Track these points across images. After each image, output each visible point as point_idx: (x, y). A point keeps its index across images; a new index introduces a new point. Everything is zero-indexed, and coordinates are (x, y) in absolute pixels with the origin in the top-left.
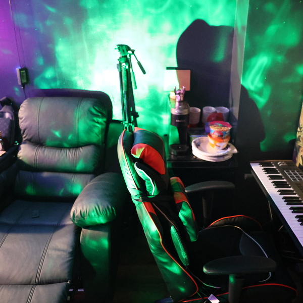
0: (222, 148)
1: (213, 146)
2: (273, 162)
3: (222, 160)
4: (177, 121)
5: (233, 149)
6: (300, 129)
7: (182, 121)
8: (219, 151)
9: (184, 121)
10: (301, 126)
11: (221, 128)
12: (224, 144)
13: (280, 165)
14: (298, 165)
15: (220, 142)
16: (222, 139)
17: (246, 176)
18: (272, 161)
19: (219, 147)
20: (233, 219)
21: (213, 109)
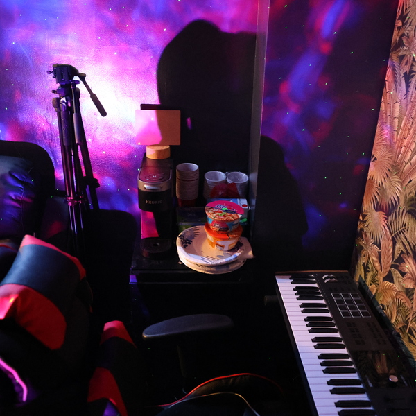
0: (226, 248)
1: (212, 244)
2: (314, 274)
3: (224, 271)
4: (147, 202)
5: (246, 251)
6: (363, 218)
7: (156, 202)
8: (221, 253)
9: (161, 202)
10: (365, 213)
11: (224, 216)
12: (231, 243)
13: (326, 281)
14: (357, 279)
15: (223, 239)
16: (228, 234)
17: (267, 298)
18: (312, 273)
19: (223, 246)
20: (232, 380)
21: (222, 176)
